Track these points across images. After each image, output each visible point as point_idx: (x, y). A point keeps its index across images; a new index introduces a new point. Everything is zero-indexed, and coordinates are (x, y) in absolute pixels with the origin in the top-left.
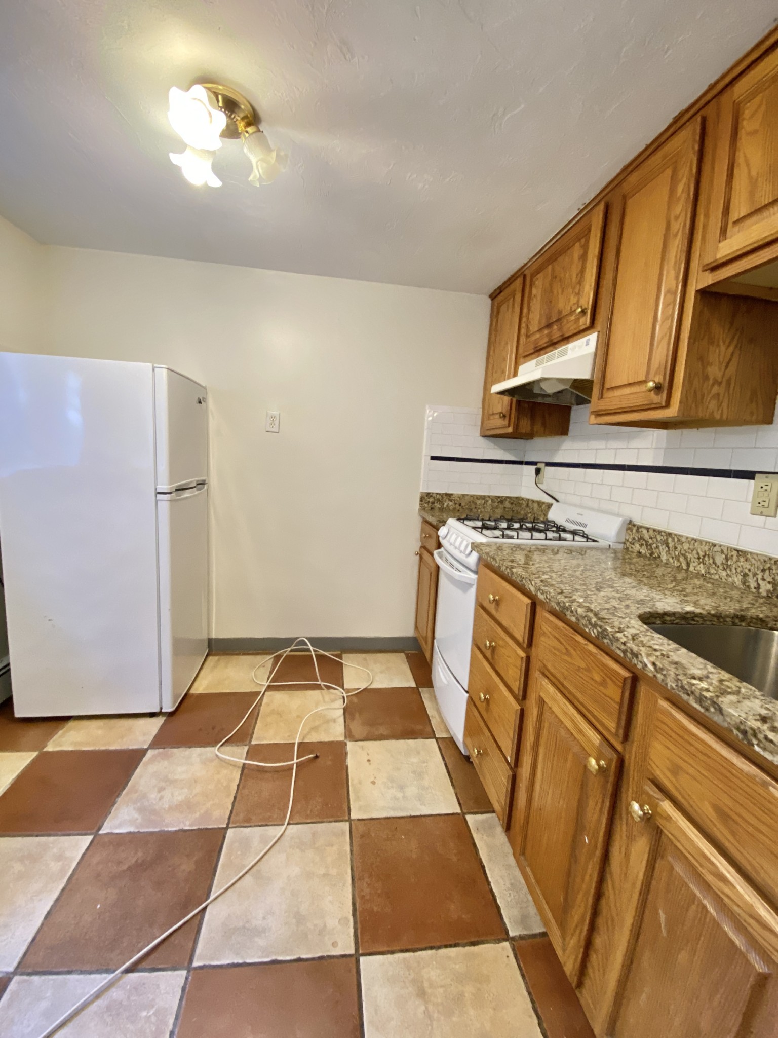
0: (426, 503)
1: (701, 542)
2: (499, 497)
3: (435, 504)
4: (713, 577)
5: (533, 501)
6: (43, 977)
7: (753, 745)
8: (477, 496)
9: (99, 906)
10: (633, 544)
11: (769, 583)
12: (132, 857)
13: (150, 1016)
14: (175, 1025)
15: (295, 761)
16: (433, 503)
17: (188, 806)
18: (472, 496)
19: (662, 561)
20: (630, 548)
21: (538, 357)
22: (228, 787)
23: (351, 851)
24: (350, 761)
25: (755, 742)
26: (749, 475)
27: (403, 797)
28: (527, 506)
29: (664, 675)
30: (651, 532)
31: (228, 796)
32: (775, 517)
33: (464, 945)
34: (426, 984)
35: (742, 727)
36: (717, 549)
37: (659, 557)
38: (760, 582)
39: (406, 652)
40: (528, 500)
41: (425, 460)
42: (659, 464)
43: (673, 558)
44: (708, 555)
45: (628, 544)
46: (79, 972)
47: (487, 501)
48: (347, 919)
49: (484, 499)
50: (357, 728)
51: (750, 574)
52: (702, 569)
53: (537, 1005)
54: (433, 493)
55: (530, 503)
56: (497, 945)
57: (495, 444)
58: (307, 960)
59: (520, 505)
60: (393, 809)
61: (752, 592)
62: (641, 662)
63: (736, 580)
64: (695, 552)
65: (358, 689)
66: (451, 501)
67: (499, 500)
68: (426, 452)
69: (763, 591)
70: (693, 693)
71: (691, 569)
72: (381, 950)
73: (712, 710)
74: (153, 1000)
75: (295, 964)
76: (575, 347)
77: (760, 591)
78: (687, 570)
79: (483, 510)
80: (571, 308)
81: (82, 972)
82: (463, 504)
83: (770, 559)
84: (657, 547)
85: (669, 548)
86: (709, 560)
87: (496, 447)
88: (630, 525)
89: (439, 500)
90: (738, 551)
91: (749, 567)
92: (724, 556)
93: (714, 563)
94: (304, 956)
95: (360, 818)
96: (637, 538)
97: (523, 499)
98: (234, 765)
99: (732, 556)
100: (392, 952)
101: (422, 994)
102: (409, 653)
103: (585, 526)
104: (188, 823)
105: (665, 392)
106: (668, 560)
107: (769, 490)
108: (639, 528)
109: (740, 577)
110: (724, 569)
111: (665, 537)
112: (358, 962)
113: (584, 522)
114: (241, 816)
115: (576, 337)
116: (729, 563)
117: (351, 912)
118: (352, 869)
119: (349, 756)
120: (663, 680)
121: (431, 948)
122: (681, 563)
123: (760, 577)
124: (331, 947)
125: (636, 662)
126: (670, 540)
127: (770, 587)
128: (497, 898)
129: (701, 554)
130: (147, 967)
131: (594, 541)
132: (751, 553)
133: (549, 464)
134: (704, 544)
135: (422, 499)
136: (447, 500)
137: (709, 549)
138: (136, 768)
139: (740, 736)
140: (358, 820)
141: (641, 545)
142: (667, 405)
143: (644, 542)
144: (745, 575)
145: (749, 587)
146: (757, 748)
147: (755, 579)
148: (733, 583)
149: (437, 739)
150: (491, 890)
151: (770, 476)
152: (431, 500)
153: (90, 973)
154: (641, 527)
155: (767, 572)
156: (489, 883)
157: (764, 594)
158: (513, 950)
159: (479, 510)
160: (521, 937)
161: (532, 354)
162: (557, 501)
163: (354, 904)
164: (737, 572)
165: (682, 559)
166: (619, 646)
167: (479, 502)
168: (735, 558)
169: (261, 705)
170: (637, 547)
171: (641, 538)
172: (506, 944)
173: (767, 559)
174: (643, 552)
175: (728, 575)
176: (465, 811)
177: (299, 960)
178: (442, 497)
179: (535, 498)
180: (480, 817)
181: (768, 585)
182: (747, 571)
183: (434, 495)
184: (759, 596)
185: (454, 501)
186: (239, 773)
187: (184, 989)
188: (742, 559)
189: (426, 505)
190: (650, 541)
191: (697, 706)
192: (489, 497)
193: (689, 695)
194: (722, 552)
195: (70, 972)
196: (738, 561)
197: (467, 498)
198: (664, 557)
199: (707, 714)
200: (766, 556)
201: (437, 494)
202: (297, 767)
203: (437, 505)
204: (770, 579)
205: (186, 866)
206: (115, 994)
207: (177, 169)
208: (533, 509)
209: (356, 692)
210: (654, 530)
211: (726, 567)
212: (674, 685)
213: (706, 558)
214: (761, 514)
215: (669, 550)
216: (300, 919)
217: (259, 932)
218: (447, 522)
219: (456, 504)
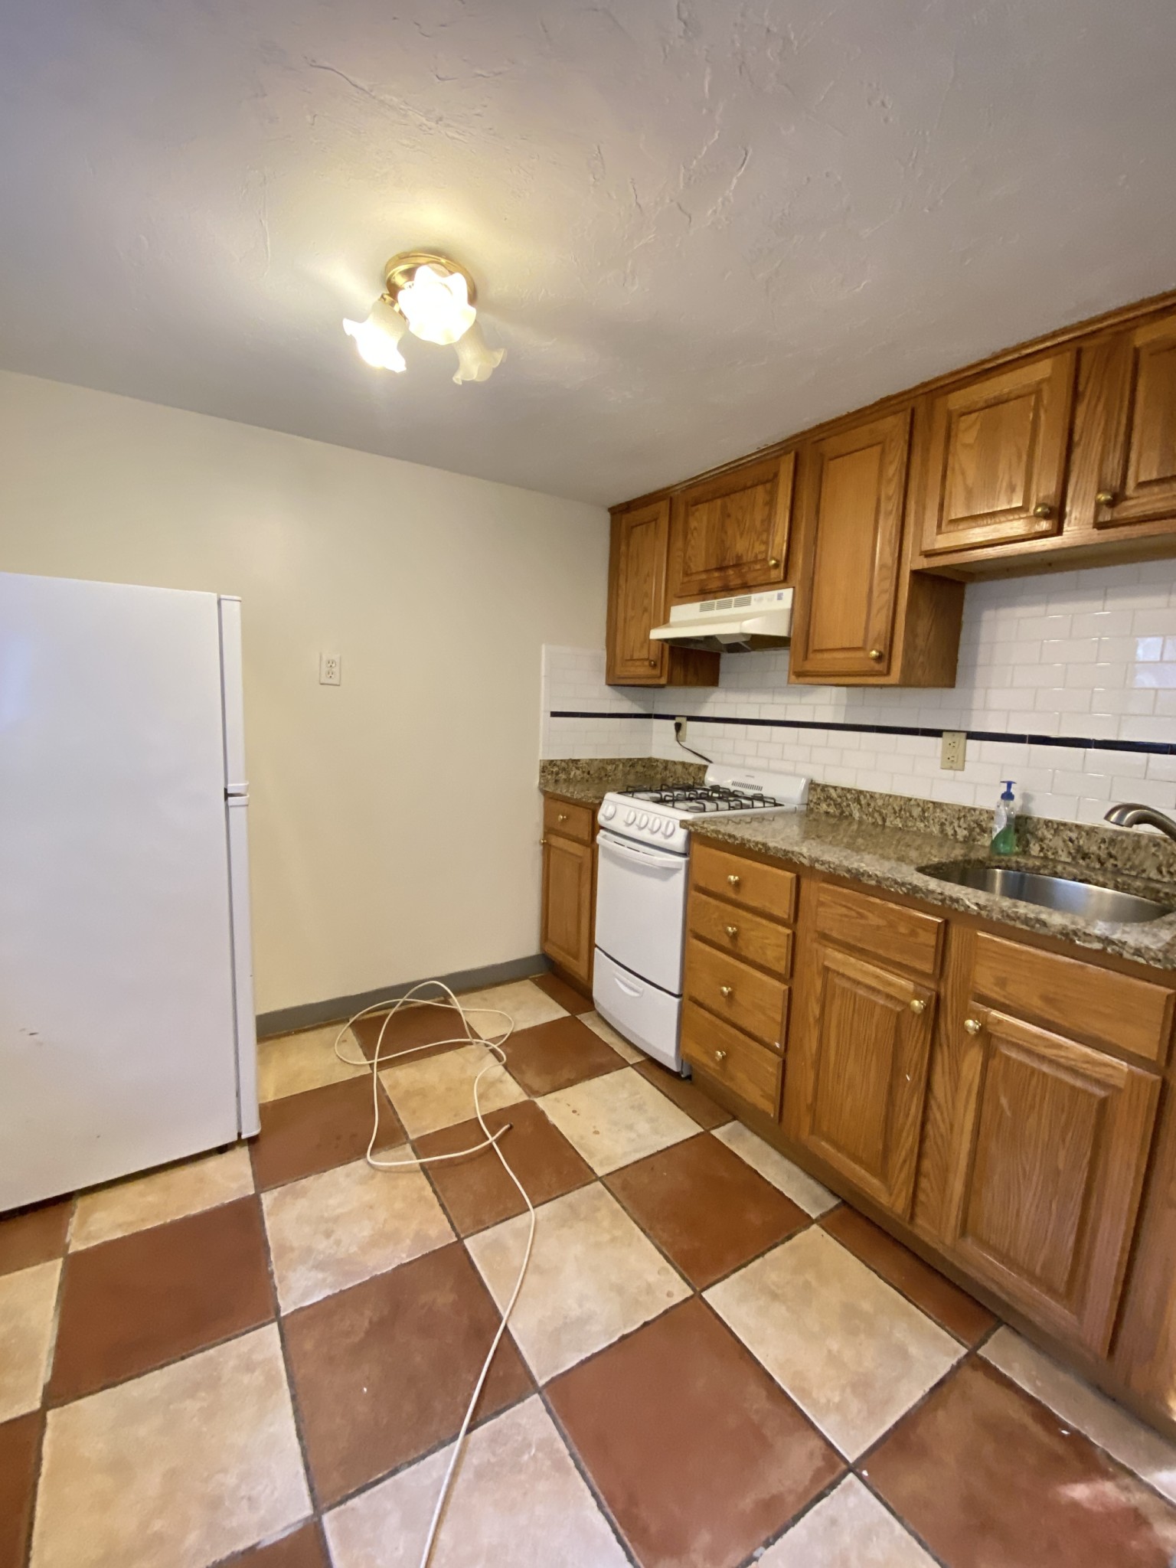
0: (549, 774)
1: (896, 797)
2: (630, 759)
3: (560, 775)
4: (911, 829)
5: (675, 763)
6: (364, 1496)
7: (1075, 941)
8: (607, 760)
9: (365, 1390)
10: (819, 804)
11: (965, 829)
12: (363, 1320)
13: (534, 1455)
14: (568, 1446)
15: (491, 1139)
16: (557, 774)
17: (383, 1238)
18: (602, 761)
19: (854, 819)
20: (815, 808)
21: (704, 600)
22: (421, 1199)
23: (623, 1207)
24: (552, 1118)
25: (1076, 938)
26: (937, 733)
27: (639, 1136)
28: (666, 768)
29: (989, 911)
30: (839, 791)
31: (432, 1207)
32: (963, 770)
33: (783, 1242)
34: (773, 1287)
35: (1064, 932)
36: (912, 802)
37: (851, 815)
38: (957, 829)
39: (531, 977)
40: (666, 762)
41: (544, 716)
42: (841, 721)
43: (867, 815)
44: (905, 810)
45: (812, 805)
46: (406, 1465)
47: (617, 766)
48: (664, 1268)
49: (614, 764)
50: (536, 1082)
51: (947, 823)
52: (899, 823)
53: (868, 1262)
54: (556, 760)
55: (670, 766)
56: (808, 1230)
57: (622, 693)
58: (654, 1320)
59: (654, 767)
60: (636, 1151)
61: (950, 840)
62: (962, 906)
63: (934, 830)
64: (890, 807)
65: (503, 1036)
66: (577, 768)
67: (631, 763)
68: (545, 707)
69: (960, 837)
70: (1019, 918)
71: (888, 823)
72: (715, 1278)
73: (1038, 926)
74: (524, 1439)
75: (645, 1329)
76: (761, 600)
77: (958, 837)
78: (884, 826)
79: (613, 777)
80: (756, 556)
81: (410, 1464)
82: (591, 772)
83: (964, 808)
84: (848, 805)
85: (860, 805)
86: (906, 814)
87: (624, 697)
88: (812, 786)
89: (564, 769)
90: (934, 803)
91: (945, 816)
92: (920, 809)
93: (911, 816)
94: (649, 1318)
95: (608, 1172)
96: (822, 798)
97: (657, 760)
98: (409, 1170)
99: (929, 808)
100: (726, 1276)
101: (775, 1296)
102: (536, 978)
103: (760, 788)
104: (404, 1255)
105: (886, 661)
106: (860, 817)
107: (956, 747)
108: (824, 788)
109: (938, 827)
110: (922, 821)
111: (856, 795)
112: (702, 1298)
113: (760, 785)
114: (468, 1221)
115: (763, 588)
116: (926, 814)
117: (665, 1261)
118: (635, 1222)
119: (547, 1113)
120: (988, 915)
121: (757, 1257)
122: (876, 819)
123: (956, 824)
124: (669, 1299)
125: (957, 906)
126: (862, 797)
127: (966, 833)
128: (784, 1193)
129: (897, 809)
130: (489, 1413)
131: (781, 805)
132: (947, 804)
133: (690, 719)
134: (899, 799)
135: (543, 770)
136: (574, 768)
137: (905, 804)
138: (263, 1223)
139: (1063, 938)
140: (608, 1175)
141: (829, 805)
142: (888, 672)
143: (832, 802)
144: (942, 824)
145: (947, 835)
146: (1078, 942)
147: (952, 827)
148: (931, 833)
149: (632, 1066)
150: (775, 1188)
151: (956, 734)
152: (555, 769)
153: (423, 1457)
154: (827, 786)
155: (962, 820)
156: (769, 1183)
157: (961, 839)
158: (823, 1228)
159: (610, 778)
160: (822, 1216)
161: (693, 595)
162: (710, 762)
163: (661, 1252)
164: (934, 823)
165: (876, 815)
166: (935, 897)
167: (609, 768)
168: (931, 809)
169: (384, 1090)
170: (824, 807)
171: (829, 797)
172: (815, 1227)
173: (961, 808)
174: (832, 811)
175: (925, 826)
176: (708, 1128)
177: (646, 1324)
178: (567, 764)
179: (676, 759)
180: (723, 1129)
181: (964, 831)
182: (943, 820)
183: (559, 763)
184: (956, 841)
185: (582, 768)
186: (424, 1178)
187: (549, 1411)
188: (938, 810)
189: (549, 777)
190: (839, 800)
191: (1024, 927)
192: (619, 760)
193: (1015, 920)
194: (918, 805)
195: (394, 1472)
196: (934, 812)
197: (596, 763)
198: (857, 815)
199: (1034, 931)
200: (960, 806)
201: (562, 760)
202: (497, 1144)
203: (563, 776)
204: (964, 826)
205: (443, 1298)
206: (473, 1460)
207: (351, 340)
208: (675, 772)
209: (504, 1040)
210: (843, 789)
211: (923, 819)
212: (1000, 917)
213: (903, 812)
214: (951, 768)
215: (862, 807)
216: (620, 1290)
217: (583, 1321)
218: (605, 798)
219: (583, 772)
